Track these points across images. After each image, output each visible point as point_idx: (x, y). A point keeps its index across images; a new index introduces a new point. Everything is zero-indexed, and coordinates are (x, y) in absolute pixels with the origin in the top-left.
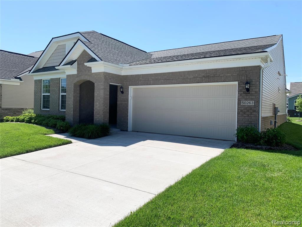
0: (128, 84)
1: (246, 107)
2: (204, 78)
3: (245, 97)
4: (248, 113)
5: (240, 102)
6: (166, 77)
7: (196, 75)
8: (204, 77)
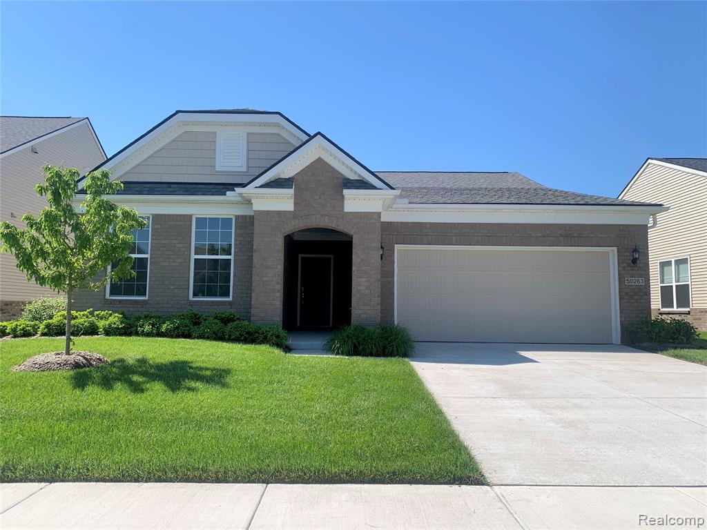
0: (394, 240)
1: (633, 287)
2: (562, 238)
3: (631, 272)
4: (636, 297)
5: (623, 279)
6: (487, 231)
7: (548, 232)
8: (561, 235)
